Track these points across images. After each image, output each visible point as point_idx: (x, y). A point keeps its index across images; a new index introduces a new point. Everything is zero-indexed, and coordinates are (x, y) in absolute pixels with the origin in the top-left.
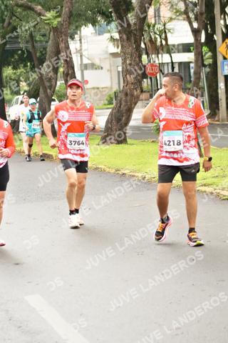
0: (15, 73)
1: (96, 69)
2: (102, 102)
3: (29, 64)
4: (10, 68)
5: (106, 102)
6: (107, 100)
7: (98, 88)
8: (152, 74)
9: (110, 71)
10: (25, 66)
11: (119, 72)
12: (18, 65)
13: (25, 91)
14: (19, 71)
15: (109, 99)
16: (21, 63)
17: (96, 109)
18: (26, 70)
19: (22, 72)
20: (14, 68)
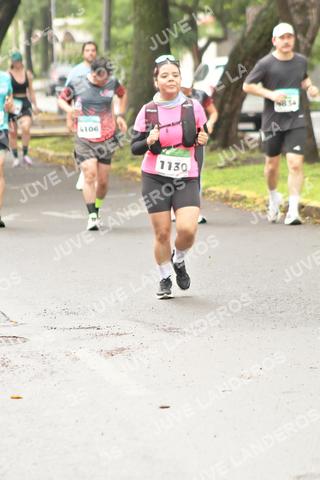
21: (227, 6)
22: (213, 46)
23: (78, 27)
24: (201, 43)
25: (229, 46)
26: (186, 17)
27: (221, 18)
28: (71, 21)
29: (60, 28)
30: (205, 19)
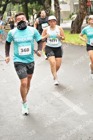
0: (31, 6)
1: (64, 4)
2: (67, 17)
3: (37, 2)
4: (29, 3)
5: (69, 17)
6: (69, 16)
7: (65, 12)
8: (89, 5)
9: (70, 4)
10: (36, 3)
11: (74, 5)
12: (32, 2)
13: (35, 13)
14: (33, 5)
15: (70, 16)
16: (34, 2)
17: (64, 20)
18: (36, 4)
19: (34, 5)
20: (31, 4)
21: (37, 8)
22: (36, 14)
23: (15, 12)
24: (34, 14)
25: (37, 14)
26: (31, 10)
27: (37, 10)
28: (14, 12)
29: (13, 12)
30: (34, 10)
